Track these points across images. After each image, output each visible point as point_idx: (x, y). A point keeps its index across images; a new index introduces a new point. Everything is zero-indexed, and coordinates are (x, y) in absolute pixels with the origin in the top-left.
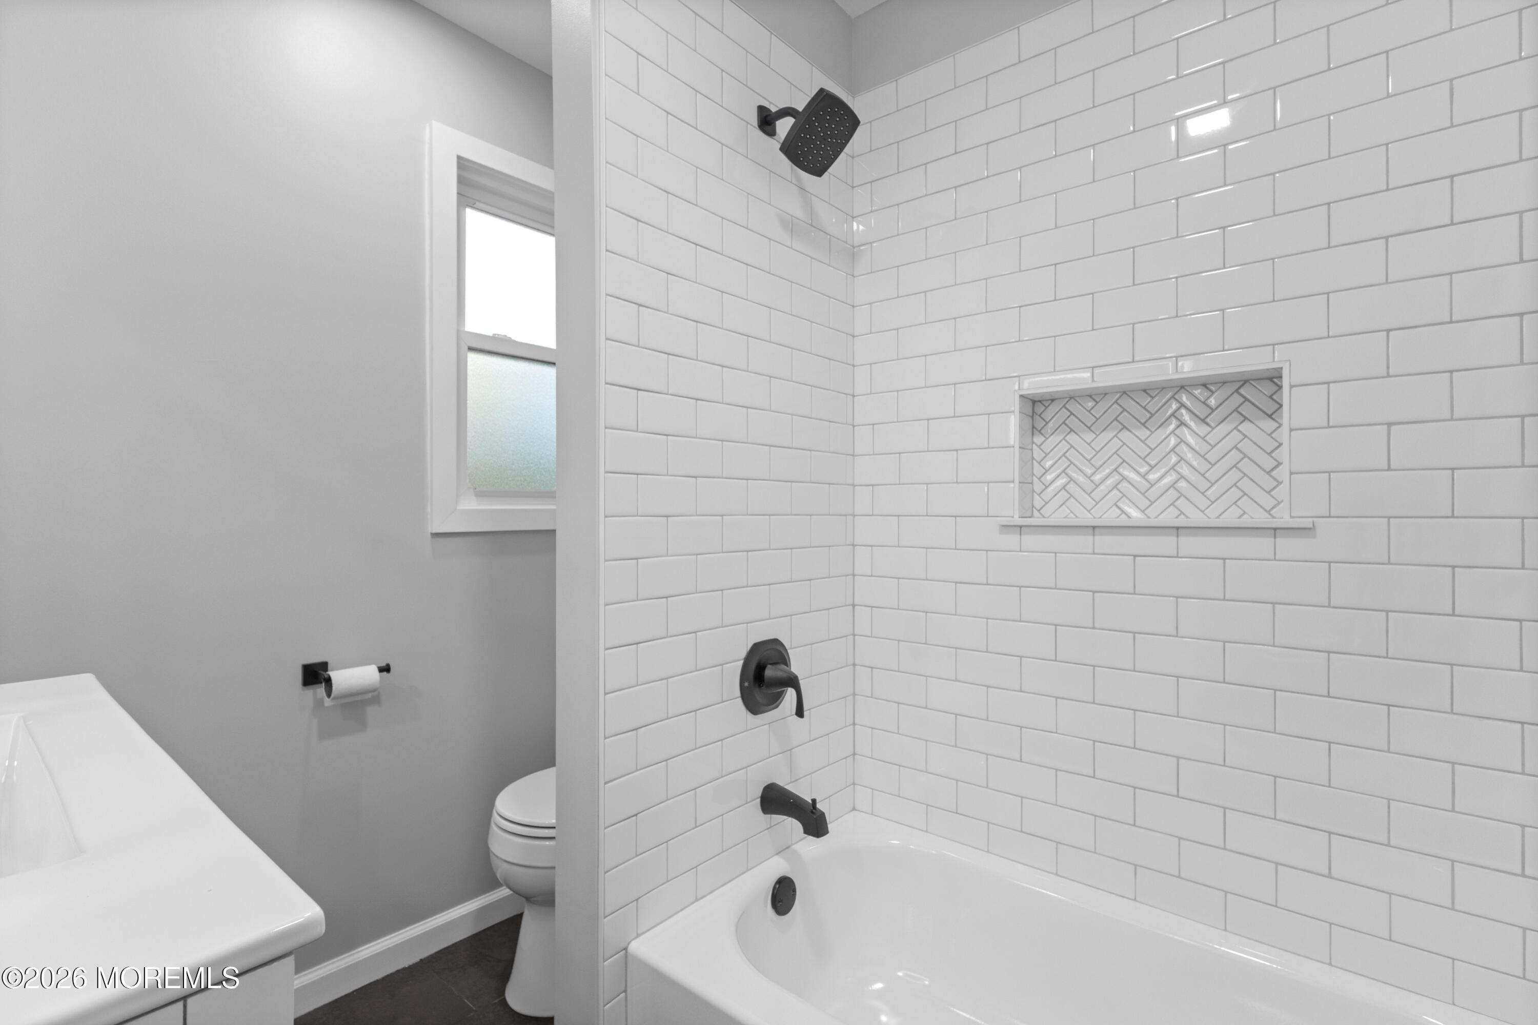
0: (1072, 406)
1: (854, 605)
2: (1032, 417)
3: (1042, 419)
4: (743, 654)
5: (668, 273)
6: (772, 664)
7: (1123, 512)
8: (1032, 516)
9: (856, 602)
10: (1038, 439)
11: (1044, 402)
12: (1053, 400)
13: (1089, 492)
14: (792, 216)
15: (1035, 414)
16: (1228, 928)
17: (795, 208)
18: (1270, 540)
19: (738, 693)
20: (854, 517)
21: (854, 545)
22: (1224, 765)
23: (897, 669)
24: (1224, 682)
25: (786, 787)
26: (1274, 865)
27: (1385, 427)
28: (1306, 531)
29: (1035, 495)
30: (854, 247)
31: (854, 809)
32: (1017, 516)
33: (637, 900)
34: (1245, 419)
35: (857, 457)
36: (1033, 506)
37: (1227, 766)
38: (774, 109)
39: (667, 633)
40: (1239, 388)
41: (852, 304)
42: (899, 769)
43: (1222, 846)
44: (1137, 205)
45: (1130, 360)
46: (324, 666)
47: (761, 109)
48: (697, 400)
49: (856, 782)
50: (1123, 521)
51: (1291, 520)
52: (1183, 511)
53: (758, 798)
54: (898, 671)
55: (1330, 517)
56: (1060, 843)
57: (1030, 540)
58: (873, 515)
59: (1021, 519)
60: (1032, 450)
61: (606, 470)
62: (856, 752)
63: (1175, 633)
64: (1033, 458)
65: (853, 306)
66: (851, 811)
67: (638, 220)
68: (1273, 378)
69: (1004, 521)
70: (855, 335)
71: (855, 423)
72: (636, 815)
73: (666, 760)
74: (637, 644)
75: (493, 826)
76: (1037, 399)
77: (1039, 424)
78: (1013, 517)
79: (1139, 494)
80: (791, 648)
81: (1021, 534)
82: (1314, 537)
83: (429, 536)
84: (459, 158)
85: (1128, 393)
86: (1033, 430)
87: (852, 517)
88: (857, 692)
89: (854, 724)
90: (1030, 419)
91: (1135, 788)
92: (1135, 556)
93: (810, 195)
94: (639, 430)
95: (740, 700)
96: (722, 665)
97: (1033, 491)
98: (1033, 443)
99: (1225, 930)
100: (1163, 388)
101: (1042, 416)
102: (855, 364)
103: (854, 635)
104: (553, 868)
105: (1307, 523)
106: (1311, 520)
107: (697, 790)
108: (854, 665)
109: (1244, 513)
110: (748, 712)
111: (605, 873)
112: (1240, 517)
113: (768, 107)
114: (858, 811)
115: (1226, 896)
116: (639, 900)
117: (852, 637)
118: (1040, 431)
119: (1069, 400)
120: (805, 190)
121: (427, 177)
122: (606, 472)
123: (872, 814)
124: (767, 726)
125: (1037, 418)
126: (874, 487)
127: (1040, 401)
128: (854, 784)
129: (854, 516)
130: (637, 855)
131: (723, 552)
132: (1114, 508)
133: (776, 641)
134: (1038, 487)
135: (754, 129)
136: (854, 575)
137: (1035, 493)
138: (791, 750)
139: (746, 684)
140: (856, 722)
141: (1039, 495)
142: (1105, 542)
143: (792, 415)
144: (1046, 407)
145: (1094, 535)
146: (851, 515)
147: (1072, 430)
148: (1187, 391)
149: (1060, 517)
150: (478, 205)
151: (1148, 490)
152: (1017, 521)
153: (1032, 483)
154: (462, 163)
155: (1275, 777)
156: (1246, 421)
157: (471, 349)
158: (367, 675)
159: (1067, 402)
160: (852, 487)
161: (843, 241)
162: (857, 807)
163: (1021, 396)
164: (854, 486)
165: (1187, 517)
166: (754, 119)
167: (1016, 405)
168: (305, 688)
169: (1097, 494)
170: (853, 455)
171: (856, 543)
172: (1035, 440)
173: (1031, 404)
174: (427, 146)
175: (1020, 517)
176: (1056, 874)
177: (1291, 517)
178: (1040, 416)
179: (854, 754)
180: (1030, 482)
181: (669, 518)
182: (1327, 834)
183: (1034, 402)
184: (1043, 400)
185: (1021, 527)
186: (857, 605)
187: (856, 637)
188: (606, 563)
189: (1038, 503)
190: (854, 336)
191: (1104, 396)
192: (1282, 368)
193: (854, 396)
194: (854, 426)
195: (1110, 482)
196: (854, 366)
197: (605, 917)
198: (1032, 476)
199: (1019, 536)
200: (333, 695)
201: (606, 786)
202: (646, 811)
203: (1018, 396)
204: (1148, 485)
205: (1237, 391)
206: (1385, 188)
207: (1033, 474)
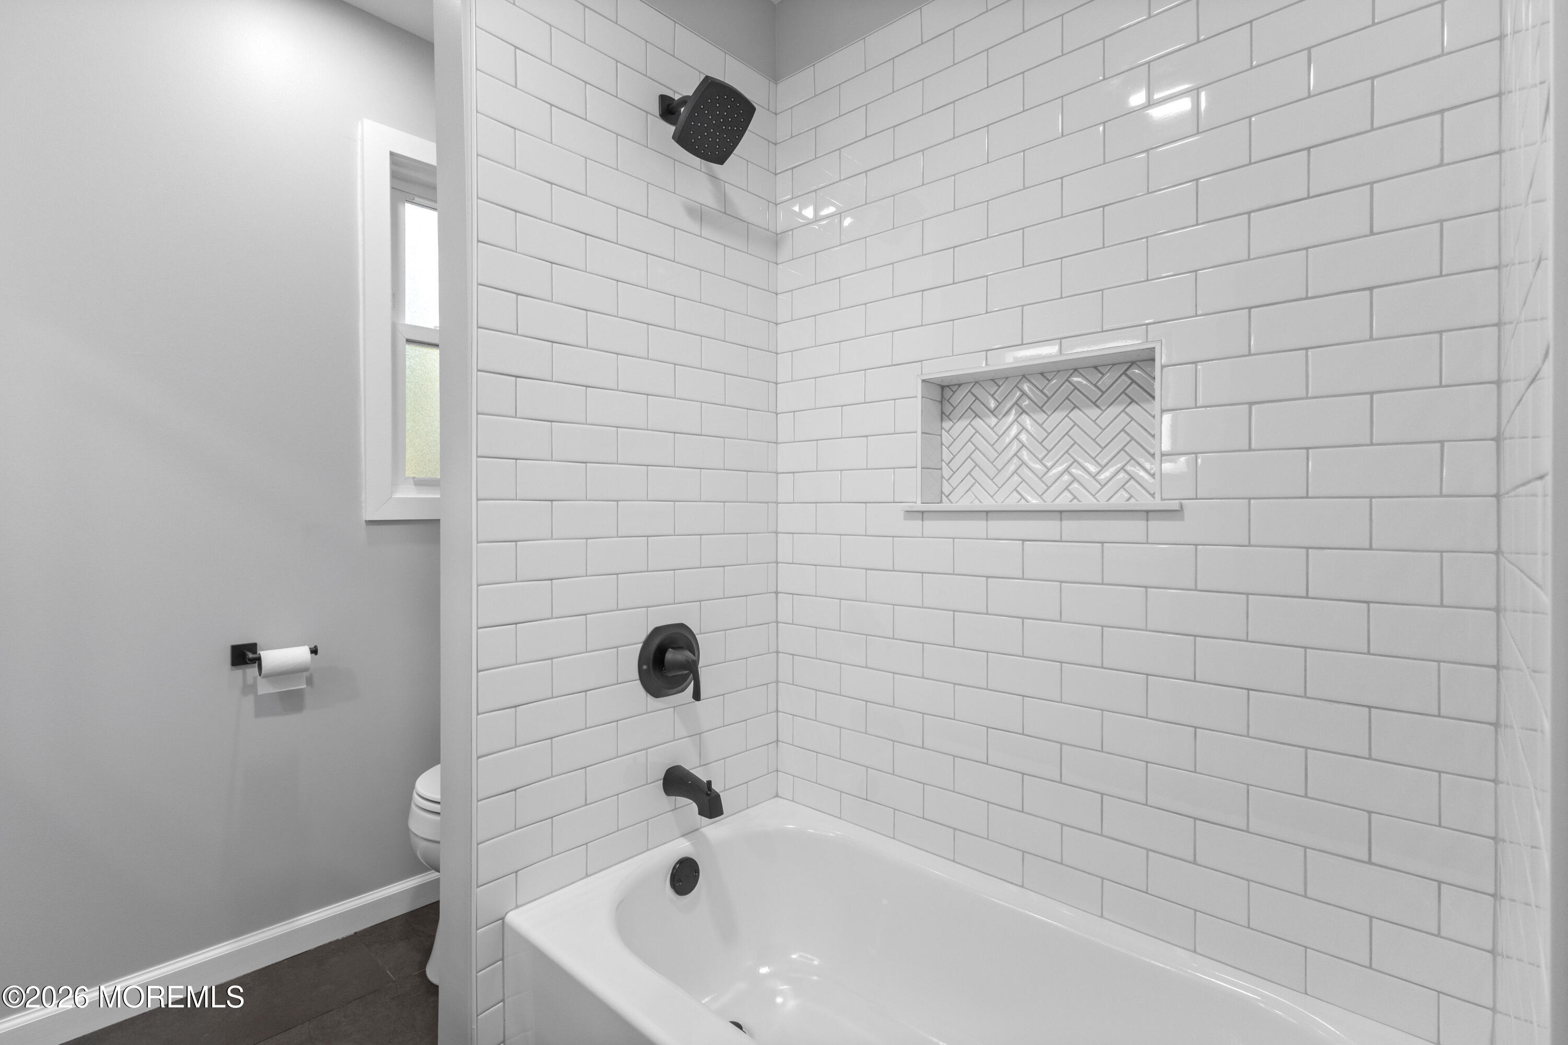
0: (977, 391)
1: (777, 593)
2: (941, 402)
3: (949, 403)
4: (643, 637)
5: (552, 263)
6: (673, 648)
7: (1023, 497)
8: (941, 502)
9: (779, 590)
10: (947, 425)
11: (951, 387)
12: (960, 385)
13: (992, 478)
14: (701, 204)
15: (944, 399)
16: (1105, 914)
17: (705, 195)
18: (1143, 523)
19: (637, 676)
20: (777, 505)
21: (777, 533)
22: (1102, 751)
23: (815, 657)
24: (1102, 667)
25: (691, 771)
26: (1145, 851)
27: (1247, 406)
28: (1175, 514)
29: (944, 481)
30: (777, 235)
31: (777, 796)
32: (919, 502)
33: (516, 872)
34: (1133, 401)
35: (780, 445)
36: (942, 492)
37: (1104, 752)
38: (677, 97)
39: (552, 615)
40: (1127, 370)
41: (775, 292)
42: (817, 755)
43: (1099, 832)
44: (1026, 186)
45: (1020, 343)
46: (253, 647)
47: (664, 99)
48: (587, 387)
49: (779, 769)
50: (1022, 505)
51: (1163, 502)
52: (1077, 496)
53: (661, 780)
54: (816, 658)
55: (1196, 499)
56: (957, 830)
57: (933, 526)
58: (794, 503)
59: (923, 504)
60: (941, 435)
61: (479, 454)
62: (780, 739)
63: (1058, 618)
64: (942, 444)
65: (776, 294)
66: (774, 798)
67: (516, 211)
68: (1146, 359)
69: (907, 507)
70: (778, 322)
71: (778, 412)
72: (515, 790)
73: (551, 738)
74: (516, 624)
75: (413, 806)
76: (944, 384)
77: (947, 410)
78: (916, 503)
79: (1037, 479)
80: (701, 634)
81: (923, 520)
82: (1182, 519)
83: (364, 522)
84: (392, 154)
85: (1027, 376)
86: (942, 416)
87: (775, 505)
88: (780, 679)
89: (777, 711)
90: (939, 405)
91: (1023, 774)
92: (1024, 541)
93: (723, 183)
94: (518, 416)
95: (639, 682)
96: (617, 647)
97: (942, 477)
98: (942, 428)
99: (1102, 916)
100: (1059, 371)
101: (950, 401)
102: (778, 352)
103: (777, 622)
104: (438, 842)
105: (1174, 505)
106: (1177, 501)
107: (587, 768)
108: (777, 652)
109: (1131, 497)
110: (648, 694)
111: (478, 844)
112: (1128, 500)
113: (672, 96)
114: (781, 797)
115: (1102, 882)
116: (519, 872)
117: (775, 624)
118: (948, 417)
119: (974, 385)
120: (717, 178)
121: (359, 173)
122: (478, 457)
123: (793, 801)
124: (672, 709)
125: (945, 403)
126: (795, 474)
127: (948, 386)
128: (777, 771)
129: (777, 503)
130: (516, 829)
131: (618, 537)
132: (1015, 493)
133: (682, 626)
134: (946, 472)
135: (656, 118)
136: (777, 563)
137: (943, 479)
138: (700, 734)
139: (645, 667)
140: (780, 709)
141: (947, 481)
142: (998, 527)
143: (702, 402)
144: (954, 392)
145: (987, 520)
146: (775, 503)
147: (977, 415)
148: (1080, 373)
149: (965, 503)
150: (417, 200)
151: (1046, 474)
152: (919, 506)
153: (941, 469)
154: (396, 159)
155: (1147, 762)
156: (1133, 404)
157: (409, 341)
158: (299, 654)
159: (973, 387)
160: (774, 475)
161: (765, 229)
162: (780, 795)
163: (923, 381)
164: (777, 473)
165: (1080, 501)
166: (655, 108)
167: (918, 390)
168: (233, 667)
169: (1000, 480)
170: (776, 443)
171: (779, 530)
172: (944, 425)
173: (939, 389)
174: (359, 142)
175: (922, 503)
176: (954, 861)
177: (1162, 499)
178: (948, 401)
179: (777, 741)
180: (940, 467)
181: (554, 502)
182: (1193, 820)
183: (943, 387)
184: (952, 385)
185: (923, 512)
186: (780, 593)
187: (779, 624)
188: (479, 544)
189: (947, 489)
190: (777, 324)
191: (1006, 380)
192: (1154, 348)
193: (776, 383)
194: (777, 414)
195: (1012, 467)
196: (777, 353)
197: (478, 887)
198: (942, 462)
199: (921, 522)
200: (262, 675)
201: (479, 760)
202: (526, 787)
203: (921, 381)
204: (1045, 470)
205: (1124, 373)
206: (1248, 162)
207: (942, 460)
